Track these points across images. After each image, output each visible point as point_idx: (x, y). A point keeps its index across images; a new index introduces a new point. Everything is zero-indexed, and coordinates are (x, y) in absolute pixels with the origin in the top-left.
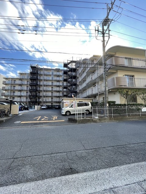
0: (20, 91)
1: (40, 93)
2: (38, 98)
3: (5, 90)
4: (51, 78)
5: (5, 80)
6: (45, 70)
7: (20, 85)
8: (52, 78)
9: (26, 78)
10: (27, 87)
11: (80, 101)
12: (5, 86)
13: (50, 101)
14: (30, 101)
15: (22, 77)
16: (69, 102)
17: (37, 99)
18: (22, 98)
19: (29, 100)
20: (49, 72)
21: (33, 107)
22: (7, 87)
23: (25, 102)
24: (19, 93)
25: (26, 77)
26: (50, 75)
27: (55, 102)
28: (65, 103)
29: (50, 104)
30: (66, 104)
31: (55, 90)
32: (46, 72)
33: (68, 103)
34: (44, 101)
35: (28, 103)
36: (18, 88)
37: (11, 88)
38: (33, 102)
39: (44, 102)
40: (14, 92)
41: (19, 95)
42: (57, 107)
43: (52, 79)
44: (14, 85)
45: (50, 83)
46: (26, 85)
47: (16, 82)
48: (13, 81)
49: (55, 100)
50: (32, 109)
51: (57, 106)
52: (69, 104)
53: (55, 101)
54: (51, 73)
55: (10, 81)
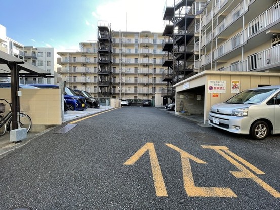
0: (84, 74)
1: (115, 77)
2: (113, 87)
3: (62, 74)
4: (133, 51)
5: (59, 56)
6: (124, 36)
7: (84, 65)
8: (136, 50)
9: (92, 52)
10: (95, 67)
11: (263, 82)
12: (60, 66)
13: (133, 92)
14: (100, 91)
15: (85, 51)
16: (224, 85)
17: (111, 88)
18: (88, 86)
19: (98, 90)
20: (130, 40)
21: (107, 101)
22: (64, 69)
23: (93, 93)
24: (83, 78)
25: (92, 50)
26: (132, 45)
27: (140, 94)
28: (211, 88)
29: (132, 98)
30: (214, 91)
31: (141, 72)
32: (125, 40)
33: (219, 90)
34: (123, 91)
35: (97, 95)
36: (80, 69)
37: (70, 70)
38: (105, 94)
39: (123, 94)
40: (75, 77)
41: (83, 81)
42: (147, 103)
43: (136, 52)
44: (74, 64)
45: (132, 61)
46: (93, 64)
47: (76, 58)
48: (72, 58)
49: (141, 90)
50: (105, 105)
51: (146, 100)
52: (224, 91)
53: (141, 92)
54: (133, 41)
55: (68, 58)
